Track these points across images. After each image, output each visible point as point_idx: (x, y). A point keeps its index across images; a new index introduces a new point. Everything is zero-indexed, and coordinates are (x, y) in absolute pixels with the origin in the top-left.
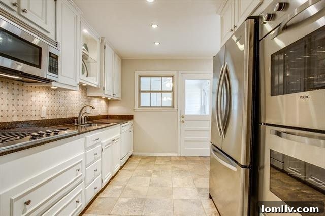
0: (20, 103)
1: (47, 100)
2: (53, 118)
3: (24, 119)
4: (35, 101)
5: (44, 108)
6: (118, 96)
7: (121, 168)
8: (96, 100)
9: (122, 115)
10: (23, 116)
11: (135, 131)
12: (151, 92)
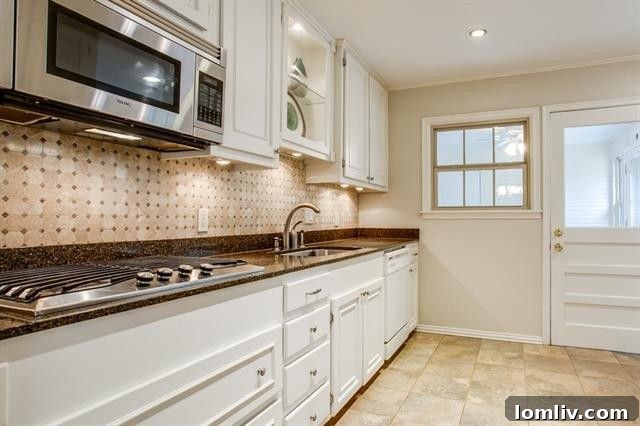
0: (154, 199)
1: (212, 192)
2: (226, 235)
3: (160, 236)
4: (186, 195)
5: (204, 212)
6: (380, 182)
7: (387, 364)
8: (327, 194)
9: (390, 230)
10: (158, 228)
11: (422, 270)
12: (464, 167)
